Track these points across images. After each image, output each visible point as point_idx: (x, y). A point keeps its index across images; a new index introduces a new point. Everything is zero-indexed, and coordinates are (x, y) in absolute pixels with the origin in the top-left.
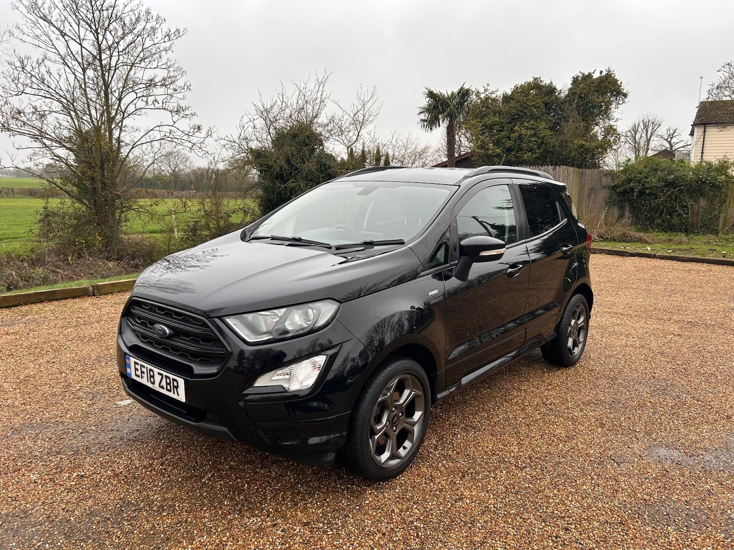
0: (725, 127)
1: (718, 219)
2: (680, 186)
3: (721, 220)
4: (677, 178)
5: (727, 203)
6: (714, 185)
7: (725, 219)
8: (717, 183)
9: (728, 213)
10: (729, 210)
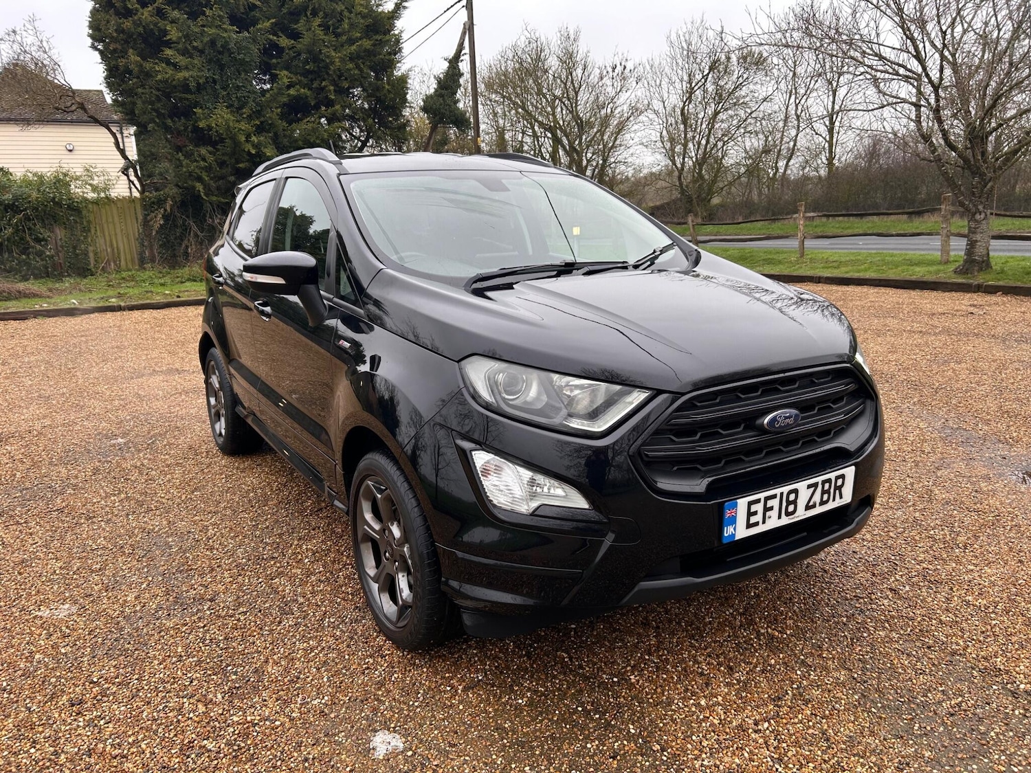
0: (29, 125)
1: (86, 255)
2: (25, 210)
3: (91, 255)
4: (16, 198)
5: (93, 231)
6: (70, 207)
7: (96, 254)
8: (75, 204)
9: (98, 245)
10: (97, 241)
